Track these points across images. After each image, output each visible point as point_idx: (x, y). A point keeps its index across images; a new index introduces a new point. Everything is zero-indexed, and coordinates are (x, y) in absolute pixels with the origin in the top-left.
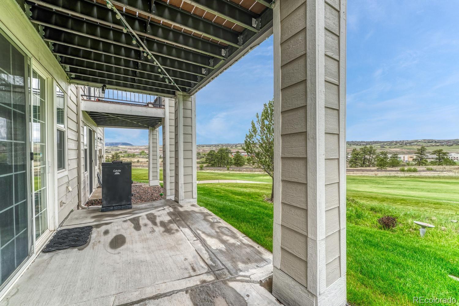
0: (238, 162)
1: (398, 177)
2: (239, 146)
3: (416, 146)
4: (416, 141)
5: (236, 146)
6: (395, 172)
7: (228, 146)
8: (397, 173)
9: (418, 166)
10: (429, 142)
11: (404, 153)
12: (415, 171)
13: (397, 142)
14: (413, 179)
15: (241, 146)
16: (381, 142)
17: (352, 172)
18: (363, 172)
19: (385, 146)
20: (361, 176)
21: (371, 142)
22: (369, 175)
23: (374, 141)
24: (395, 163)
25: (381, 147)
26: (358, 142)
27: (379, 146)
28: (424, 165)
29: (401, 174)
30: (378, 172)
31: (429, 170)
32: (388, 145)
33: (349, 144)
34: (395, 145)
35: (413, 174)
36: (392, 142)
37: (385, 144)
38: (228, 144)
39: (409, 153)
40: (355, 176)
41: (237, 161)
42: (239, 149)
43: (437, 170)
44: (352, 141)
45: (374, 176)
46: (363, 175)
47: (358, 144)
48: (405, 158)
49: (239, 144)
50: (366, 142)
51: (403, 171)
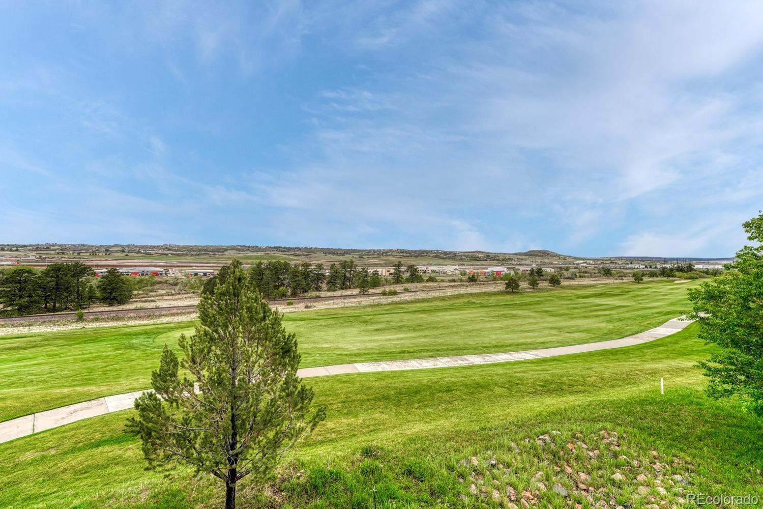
0: (113, 295)
1: (382, 305)
2: (117, 252)
3: (391, 257)
4: (391, 250)
5: (107, 250)
6: (378, 296)
7: (83, 249)
8: (380, 298)
9: (396, 285)
10: (401, 252)
11: (381, 266)
12: (395, 293)
13: (374, 251)
14: (395, 306)
15: (123, 251)
16: (359, 251)
17: (332, 301)
18: (345, 299)
19: (363, 257)
20: (344, 307)
21: (349, 250)
22: (352, 305)
23: (352, 249)
24: (376, 282)
25: (360, 257)
26: (334, 249)
27: (357, 256)
28: (400, 283)
29: (384, 300)
30: (361, 297)
31: (406, 290)
32: (366, 255)
33: (323, 253)
34: (373, 254)
35: (395, 299)
36: (370, 251)
37: (364, 253)
38: (84, 245)
39: (386, 265)
40: (336, 308)
41: (111, 293)
42: (116, 257)
43: (412, 290)
44: (328, 249)
45: (357, 306)
46: (346, 305)
47: (334, 253)
48: (383, 272)
49: (116, 246)
50: (344, 250)
51: (384, 294)
